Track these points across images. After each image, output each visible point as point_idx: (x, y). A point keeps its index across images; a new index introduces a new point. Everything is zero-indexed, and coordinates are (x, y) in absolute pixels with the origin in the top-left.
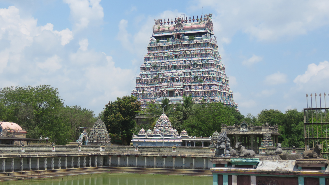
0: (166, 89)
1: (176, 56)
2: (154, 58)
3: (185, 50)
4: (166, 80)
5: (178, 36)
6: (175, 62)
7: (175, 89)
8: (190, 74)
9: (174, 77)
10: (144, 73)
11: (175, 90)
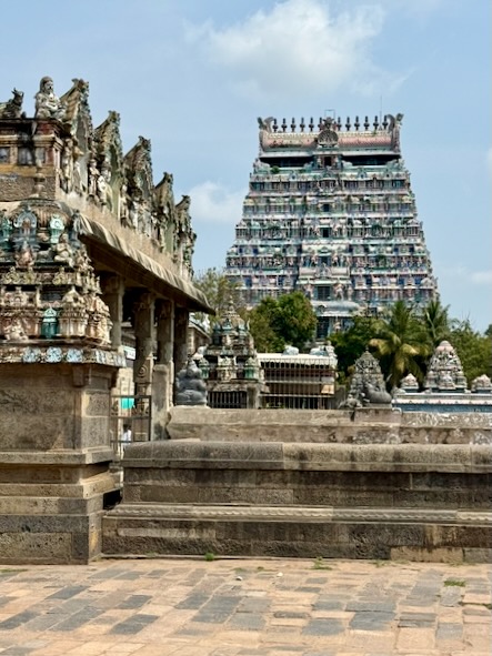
0: (311, 282)
1: (327, 208)
2: (269, 209)
3: (347, 193)
4: (308, 261)
5: (328, 161)
6: (325, 220)
7: (335, 282)
8: (367, 250)
9: (329, 254)
10: (246, 242)
11: (336, 285)
